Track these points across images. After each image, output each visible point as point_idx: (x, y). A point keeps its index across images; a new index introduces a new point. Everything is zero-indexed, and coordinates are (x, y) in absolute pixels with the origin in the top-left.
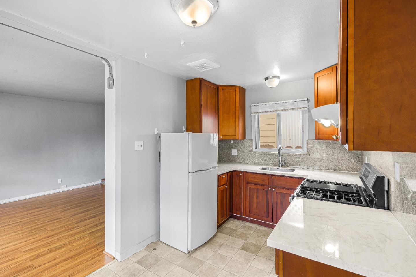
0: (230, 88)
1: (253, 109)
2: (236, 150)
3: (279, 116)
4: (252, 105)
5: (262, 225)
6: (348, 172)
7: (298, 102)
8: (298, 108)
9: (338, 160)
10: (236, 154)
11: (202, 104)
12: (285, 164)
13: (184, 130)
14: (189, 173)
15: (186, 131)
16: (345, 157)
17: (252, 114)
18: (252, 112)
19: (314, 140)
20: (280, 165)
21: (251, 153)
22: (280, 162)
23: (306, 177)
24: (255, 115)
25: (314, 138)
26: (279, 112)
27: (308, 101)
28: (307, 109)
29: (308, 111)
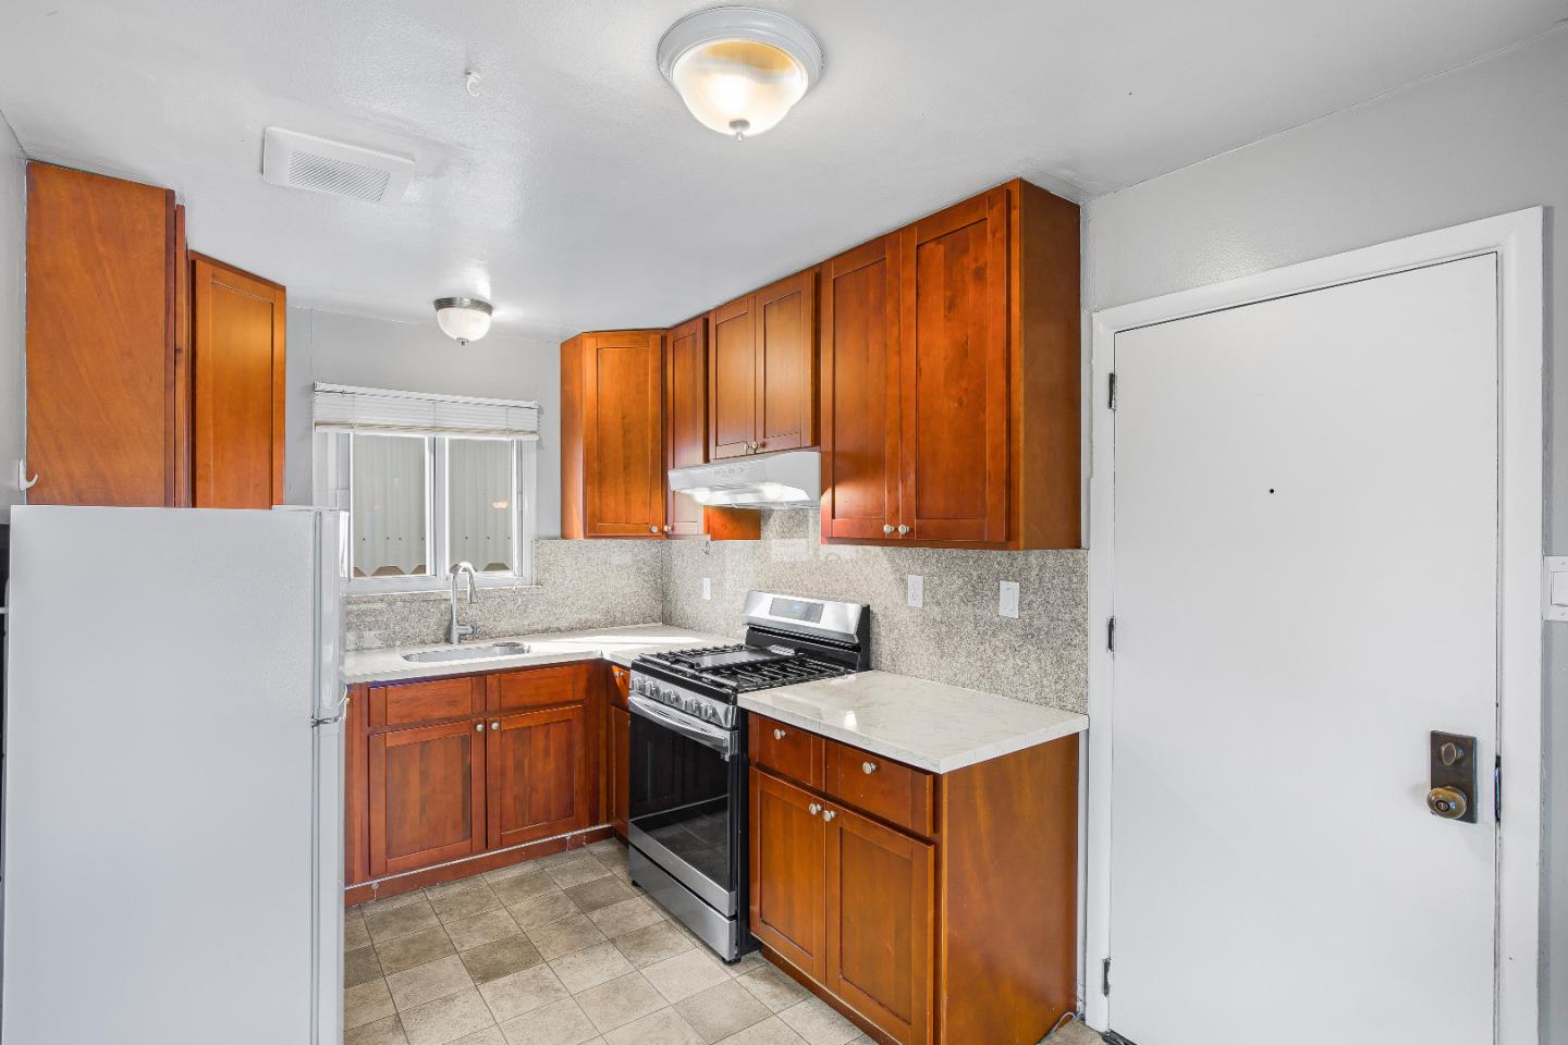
1: (323, 407)
4: (321, 386)
7: (511, 410)
8: (508, 431)
9: (614, 598)
12: (474, 630)
13: (24, 484)
16: (630, 586)
17: (316, 429)
18: (318, 417)
19: (555, 538)
20: (455, 637)
22: (455, 626)
23: (598, 656)
24: (326, 434)
25: (558, 532)
26: (439, 436)
27: (540, 411)
28: (536, 438)
29: (539, 444)
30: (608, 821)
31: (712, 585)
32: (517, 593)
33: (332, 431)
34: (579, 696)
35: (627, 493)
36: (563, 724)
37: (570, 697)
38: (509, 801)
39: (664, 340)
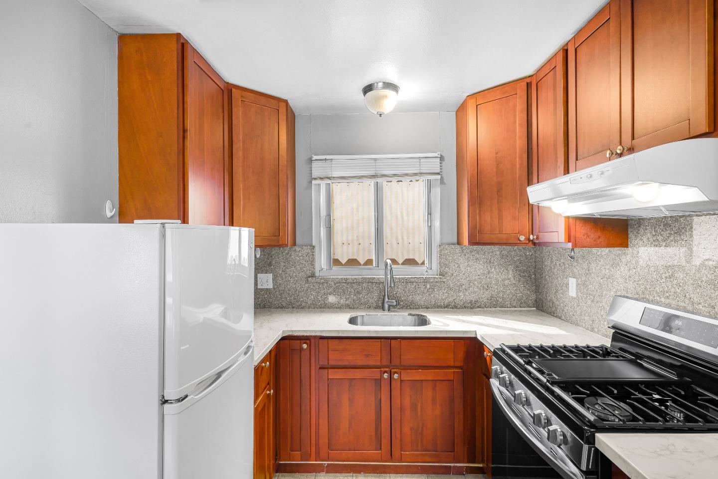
0: (263, 99)
1: (317, 170)
2: (270, 276)
3: (378, 189)
4: (315, 157)
5: (359, 472)
6: (513, 309)
7: (422, 160)
8: (421, 174)
9: (496, 287)
10: (271, 286)
11: (189, 125)
12: (398, 303)
13: (109, 214)
14: (166, 402)
15: (118, 218)
16: (509, 279)
17: (314, 182)
18: (315, 175)
19: (453, 244)
20: (386, 306)
21: (313, 280)
22: (386, 300)
23: (473, 336)
24: (319, 185)
25: (455, 241)
26: (379, 180)
27: (442, 158)
28: (439, 177)
29: (442, 181)
30: (482, 462)
31: (578, 285)
32: (426, 281)
33: (323, 184)
34: (458, 364)
35: (500, 210)
36: (446, 382)
37: (451, 363)
38: (406, 430)
39: (529, 85)
